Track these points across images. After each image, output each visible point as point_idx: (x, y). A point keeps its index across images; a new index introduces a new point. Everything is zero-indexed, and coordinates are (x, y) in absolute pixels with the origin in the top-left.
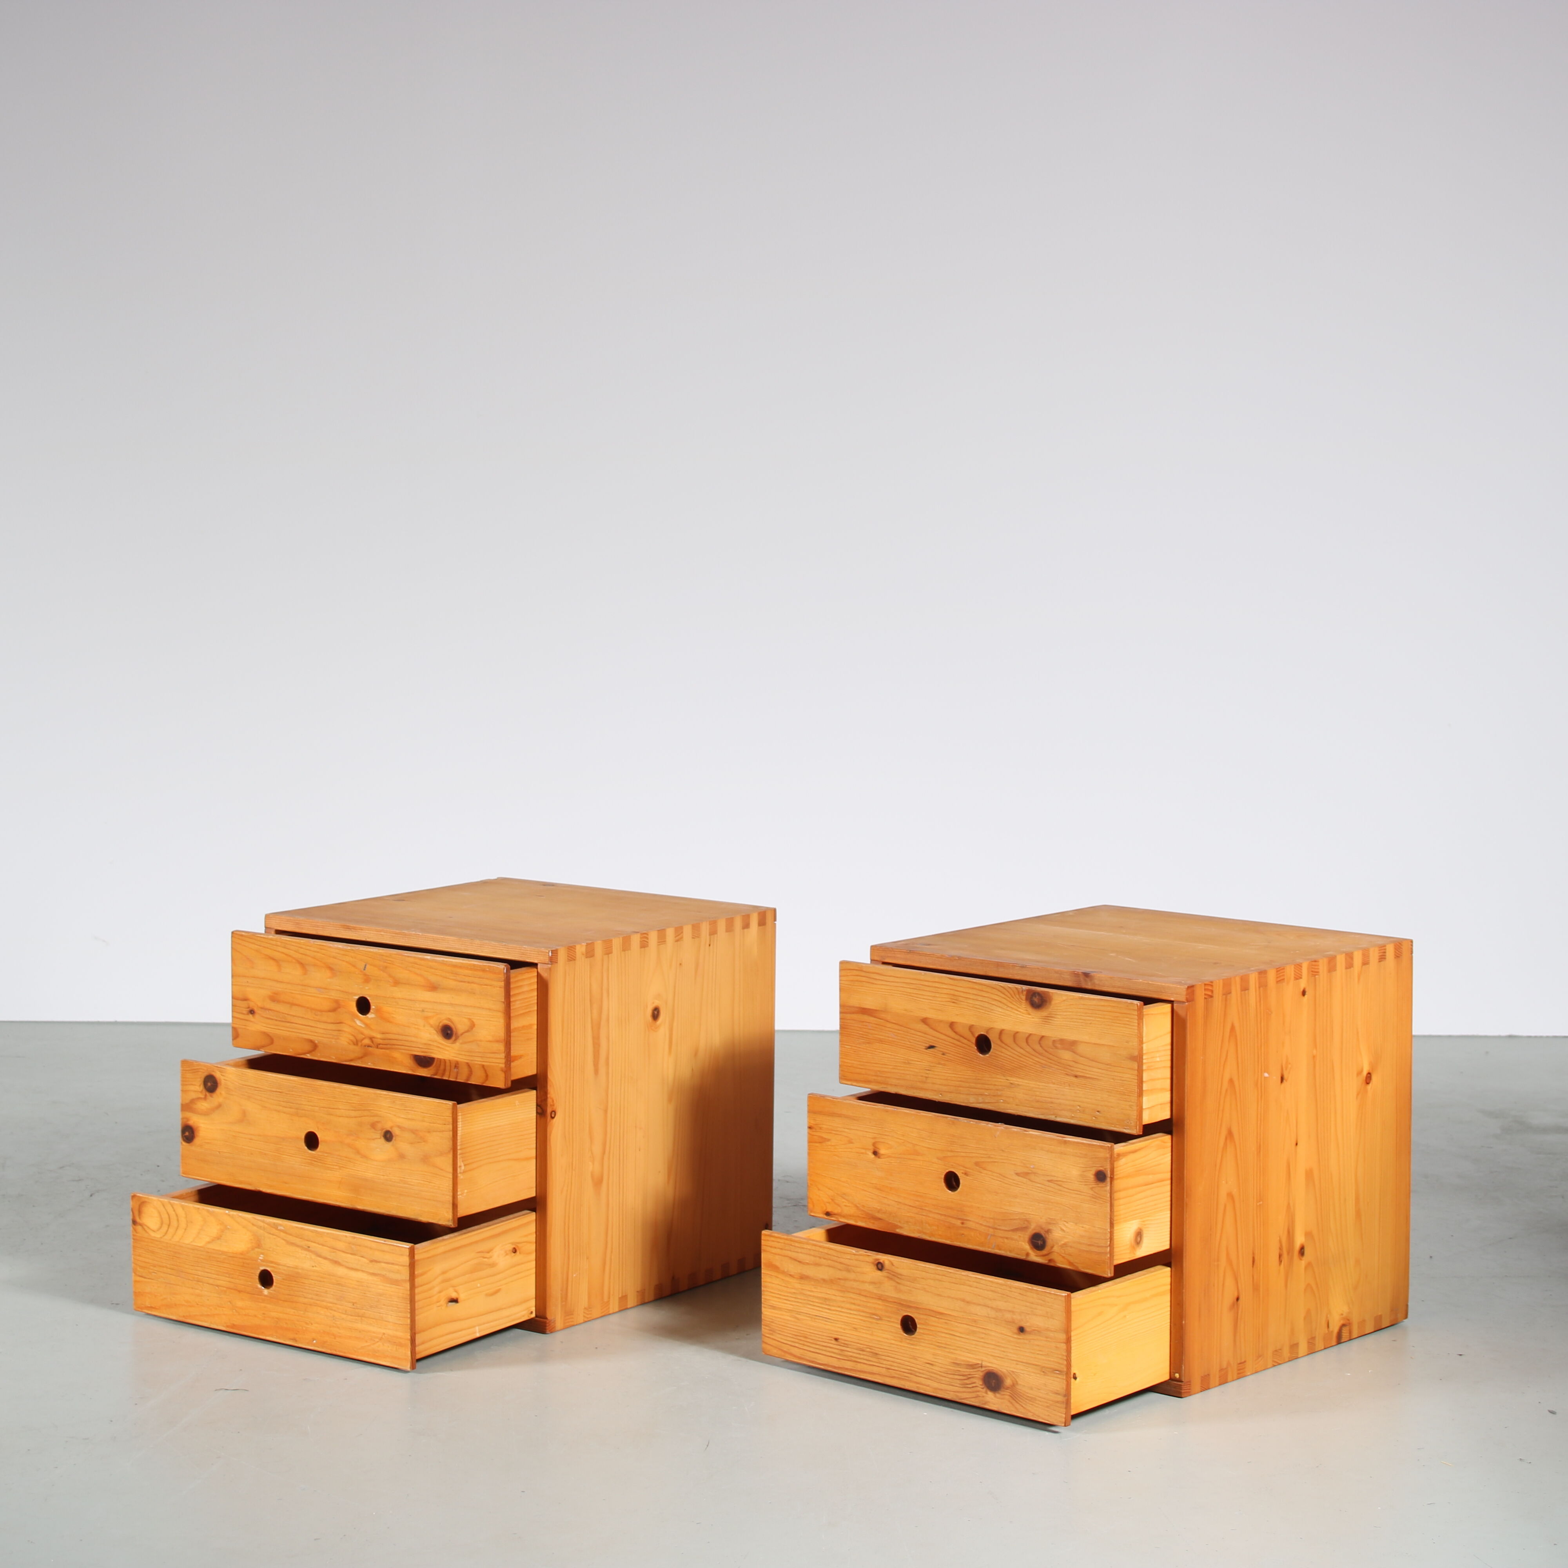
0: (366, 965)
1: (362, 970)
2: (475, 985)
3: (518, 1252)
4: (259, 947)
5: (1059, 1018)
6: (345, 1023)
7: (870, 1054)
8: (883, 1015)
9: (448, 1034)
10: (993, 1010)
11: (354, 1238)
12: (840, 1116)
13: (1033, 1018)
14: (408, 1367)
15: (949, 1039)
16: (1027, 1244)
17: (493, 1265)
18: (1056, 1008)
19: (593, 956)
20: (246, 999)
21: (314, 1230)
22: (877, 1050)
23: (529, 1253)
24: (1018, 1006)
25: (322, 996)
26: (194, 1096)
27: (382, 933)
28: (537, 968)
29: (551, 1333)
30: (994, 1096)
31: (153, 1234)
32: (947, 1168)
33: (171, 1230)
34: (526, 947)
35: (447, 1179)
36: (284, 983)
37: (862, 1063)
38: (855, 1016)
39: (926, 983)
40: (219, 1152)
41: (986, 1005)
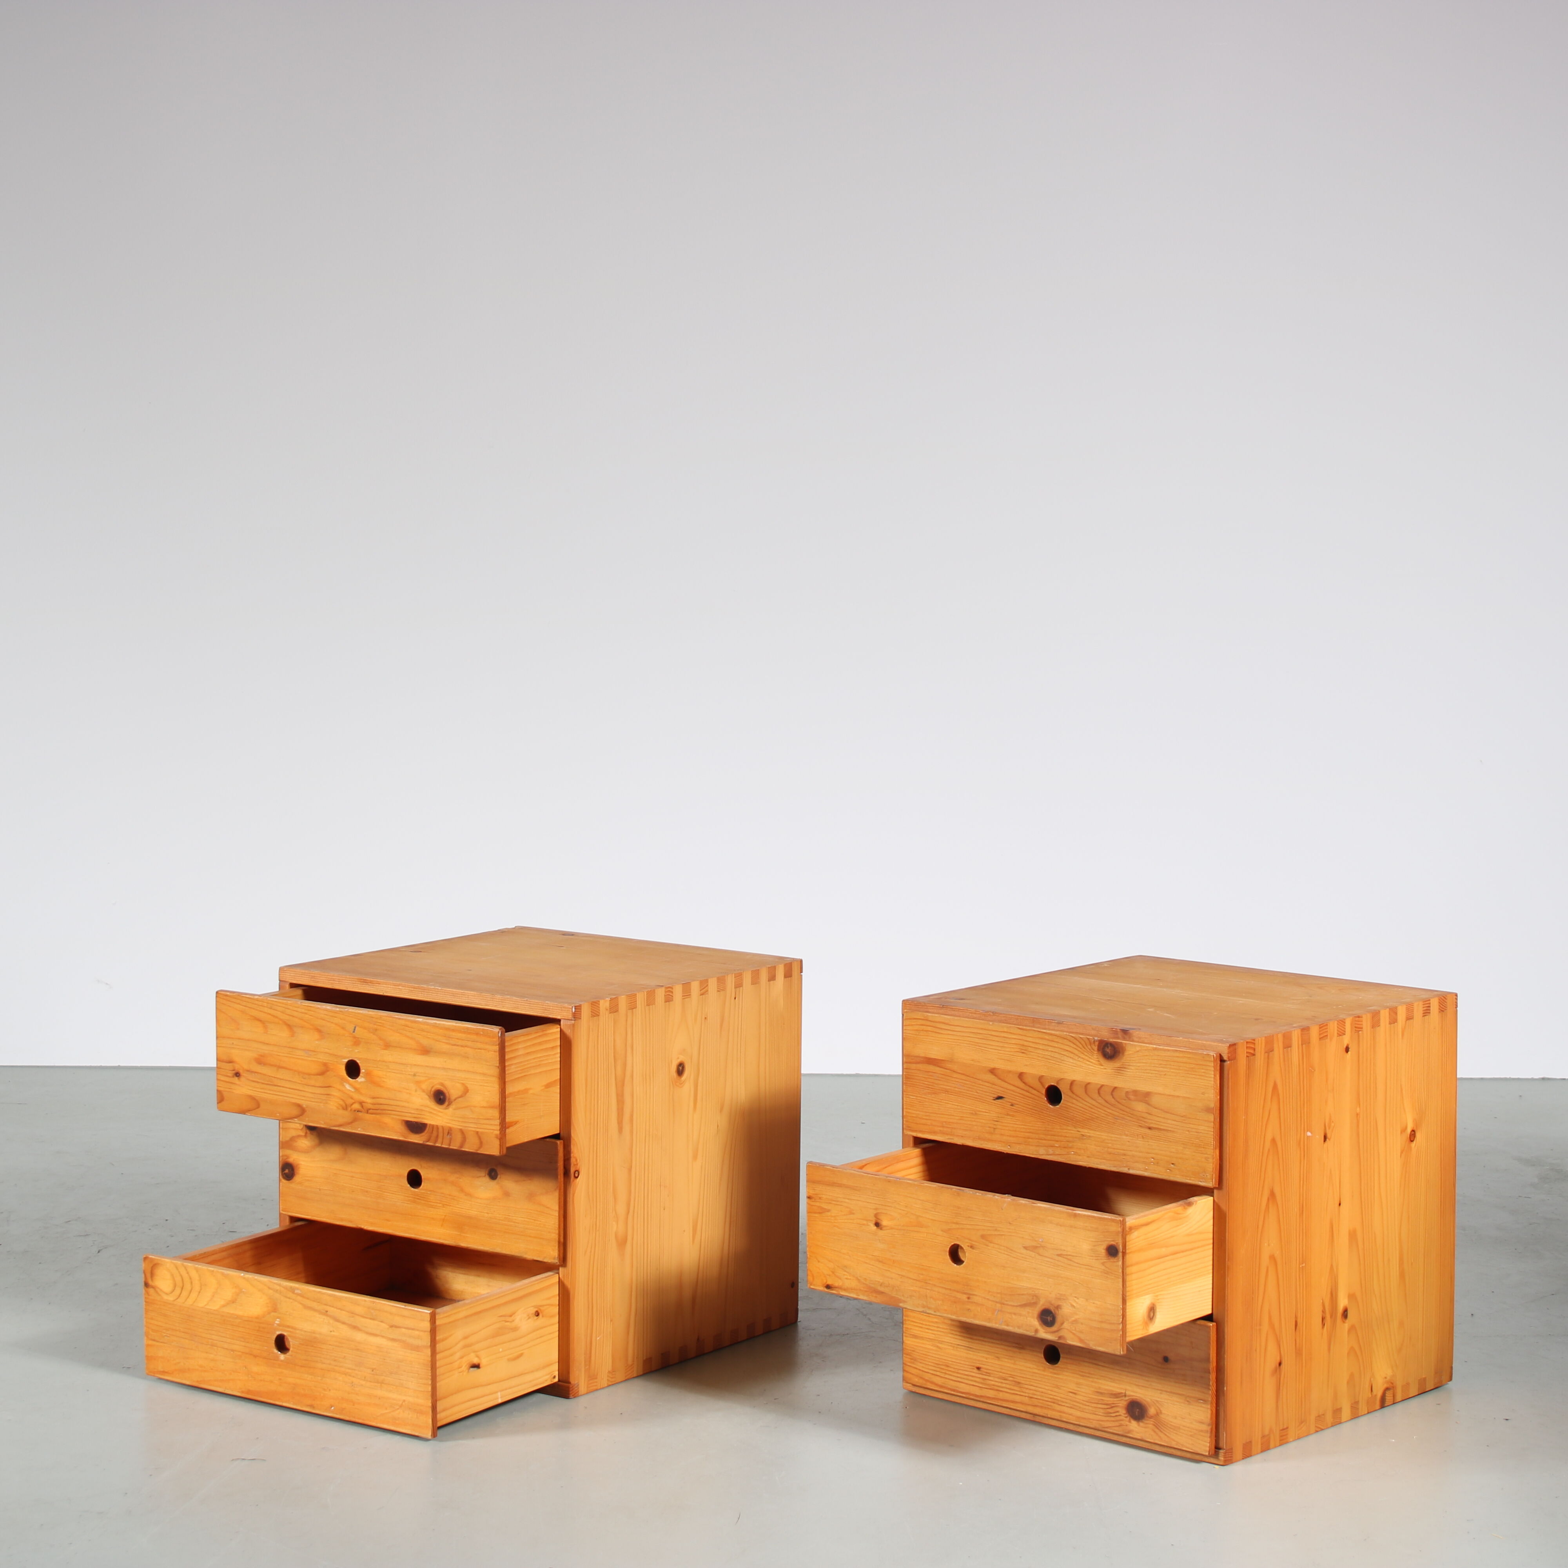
0: (355, 1027)
1: (352, 1032)
2: (468, 1049)
3: (541, 1315)
4: (244, 1007)
5: (1132, 1069)
6: (334, 1087)
7: (936, 1105)
8: (949, 1066)
9: (440, 1099)
10: (1063, 1060)
11: (374, 1302)
12: (840, 1185)
13: (1105, 1069)
14: (429, 1435)
15: (1018, 1090)
16: (1036, 1320)
17: (515, 1329)
18: (1129, 1059)
19: (617, 1011)
20: (230, 1062)
21: (333, 1294)
22: (942, 1101)
23: (552, 1316)
24: (1090, 1057)
25: (309, 1059)
26: (293, 1133)
27: (400, 987)
28: (560, 1025)
29: (575, 1397)
30: (1064, 1147)
31: (166, 1297)
32: (952, 1240)
33: (185, 1293)
34: (549, 1002)
35: (553, 1217)
36: (270, 1045)
37: (928, 1114)
38: (921, 1066)
39: (993, 1033)
40: (320, 1190)
41: (1056, 1055)
